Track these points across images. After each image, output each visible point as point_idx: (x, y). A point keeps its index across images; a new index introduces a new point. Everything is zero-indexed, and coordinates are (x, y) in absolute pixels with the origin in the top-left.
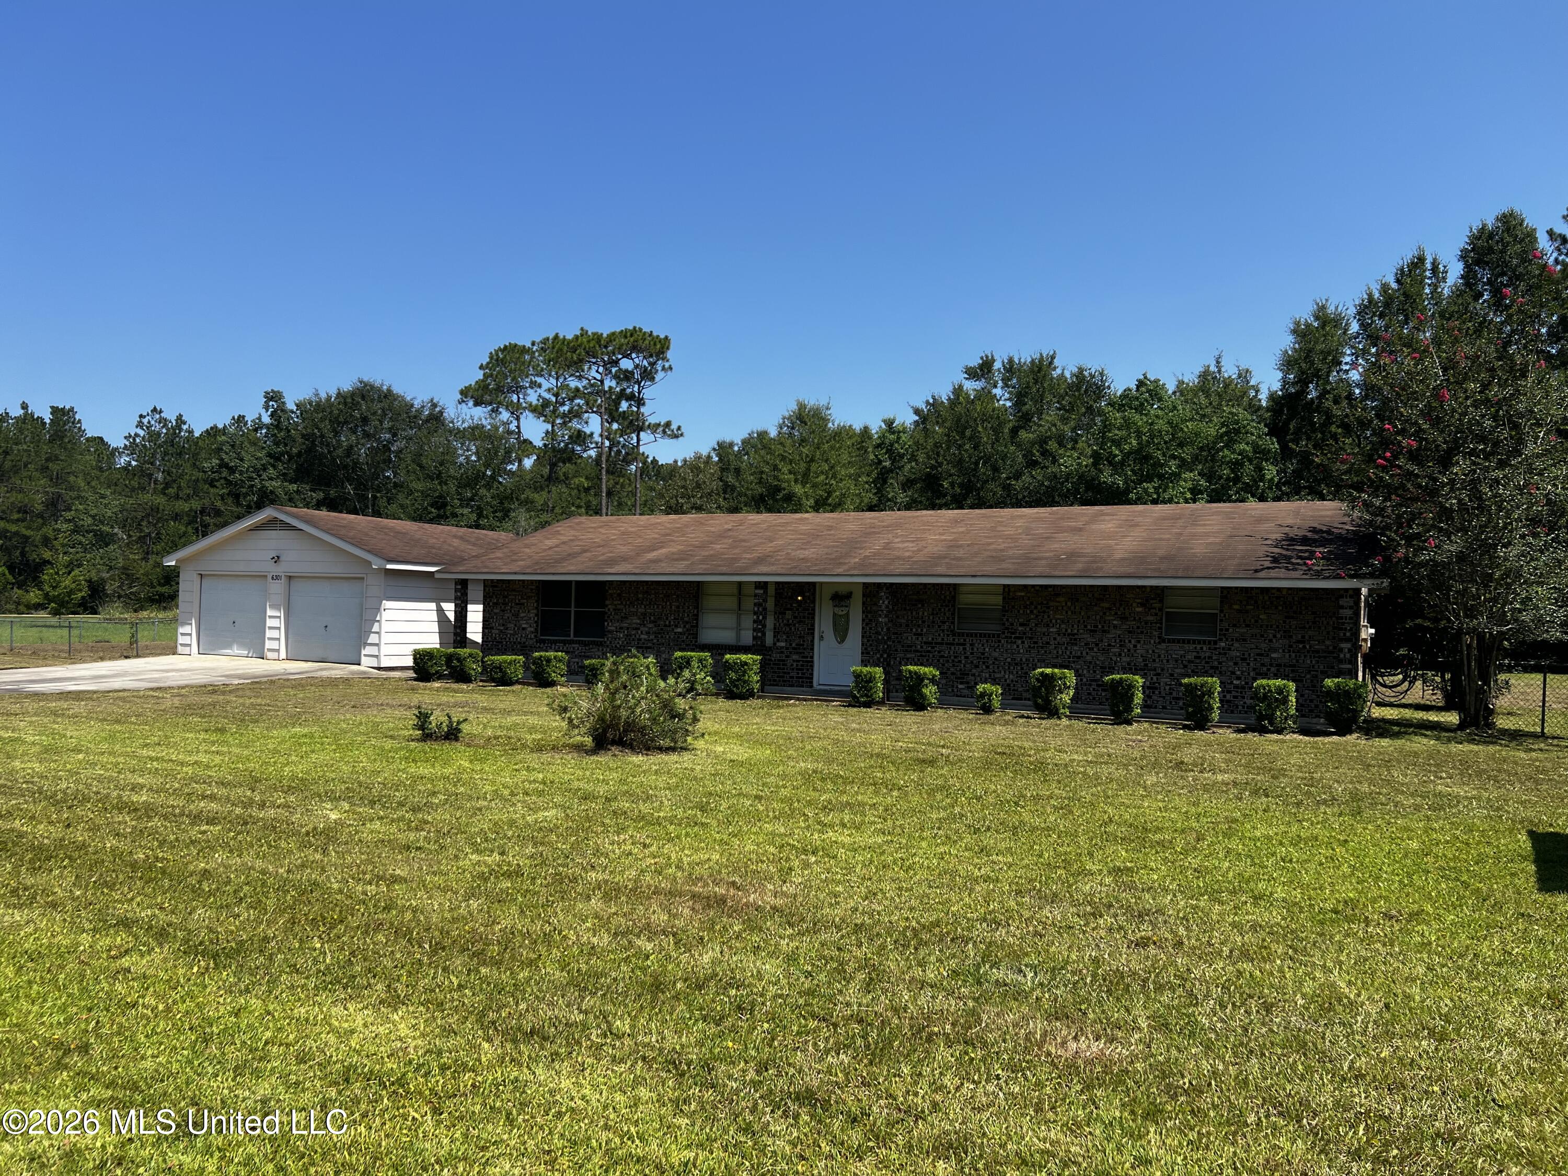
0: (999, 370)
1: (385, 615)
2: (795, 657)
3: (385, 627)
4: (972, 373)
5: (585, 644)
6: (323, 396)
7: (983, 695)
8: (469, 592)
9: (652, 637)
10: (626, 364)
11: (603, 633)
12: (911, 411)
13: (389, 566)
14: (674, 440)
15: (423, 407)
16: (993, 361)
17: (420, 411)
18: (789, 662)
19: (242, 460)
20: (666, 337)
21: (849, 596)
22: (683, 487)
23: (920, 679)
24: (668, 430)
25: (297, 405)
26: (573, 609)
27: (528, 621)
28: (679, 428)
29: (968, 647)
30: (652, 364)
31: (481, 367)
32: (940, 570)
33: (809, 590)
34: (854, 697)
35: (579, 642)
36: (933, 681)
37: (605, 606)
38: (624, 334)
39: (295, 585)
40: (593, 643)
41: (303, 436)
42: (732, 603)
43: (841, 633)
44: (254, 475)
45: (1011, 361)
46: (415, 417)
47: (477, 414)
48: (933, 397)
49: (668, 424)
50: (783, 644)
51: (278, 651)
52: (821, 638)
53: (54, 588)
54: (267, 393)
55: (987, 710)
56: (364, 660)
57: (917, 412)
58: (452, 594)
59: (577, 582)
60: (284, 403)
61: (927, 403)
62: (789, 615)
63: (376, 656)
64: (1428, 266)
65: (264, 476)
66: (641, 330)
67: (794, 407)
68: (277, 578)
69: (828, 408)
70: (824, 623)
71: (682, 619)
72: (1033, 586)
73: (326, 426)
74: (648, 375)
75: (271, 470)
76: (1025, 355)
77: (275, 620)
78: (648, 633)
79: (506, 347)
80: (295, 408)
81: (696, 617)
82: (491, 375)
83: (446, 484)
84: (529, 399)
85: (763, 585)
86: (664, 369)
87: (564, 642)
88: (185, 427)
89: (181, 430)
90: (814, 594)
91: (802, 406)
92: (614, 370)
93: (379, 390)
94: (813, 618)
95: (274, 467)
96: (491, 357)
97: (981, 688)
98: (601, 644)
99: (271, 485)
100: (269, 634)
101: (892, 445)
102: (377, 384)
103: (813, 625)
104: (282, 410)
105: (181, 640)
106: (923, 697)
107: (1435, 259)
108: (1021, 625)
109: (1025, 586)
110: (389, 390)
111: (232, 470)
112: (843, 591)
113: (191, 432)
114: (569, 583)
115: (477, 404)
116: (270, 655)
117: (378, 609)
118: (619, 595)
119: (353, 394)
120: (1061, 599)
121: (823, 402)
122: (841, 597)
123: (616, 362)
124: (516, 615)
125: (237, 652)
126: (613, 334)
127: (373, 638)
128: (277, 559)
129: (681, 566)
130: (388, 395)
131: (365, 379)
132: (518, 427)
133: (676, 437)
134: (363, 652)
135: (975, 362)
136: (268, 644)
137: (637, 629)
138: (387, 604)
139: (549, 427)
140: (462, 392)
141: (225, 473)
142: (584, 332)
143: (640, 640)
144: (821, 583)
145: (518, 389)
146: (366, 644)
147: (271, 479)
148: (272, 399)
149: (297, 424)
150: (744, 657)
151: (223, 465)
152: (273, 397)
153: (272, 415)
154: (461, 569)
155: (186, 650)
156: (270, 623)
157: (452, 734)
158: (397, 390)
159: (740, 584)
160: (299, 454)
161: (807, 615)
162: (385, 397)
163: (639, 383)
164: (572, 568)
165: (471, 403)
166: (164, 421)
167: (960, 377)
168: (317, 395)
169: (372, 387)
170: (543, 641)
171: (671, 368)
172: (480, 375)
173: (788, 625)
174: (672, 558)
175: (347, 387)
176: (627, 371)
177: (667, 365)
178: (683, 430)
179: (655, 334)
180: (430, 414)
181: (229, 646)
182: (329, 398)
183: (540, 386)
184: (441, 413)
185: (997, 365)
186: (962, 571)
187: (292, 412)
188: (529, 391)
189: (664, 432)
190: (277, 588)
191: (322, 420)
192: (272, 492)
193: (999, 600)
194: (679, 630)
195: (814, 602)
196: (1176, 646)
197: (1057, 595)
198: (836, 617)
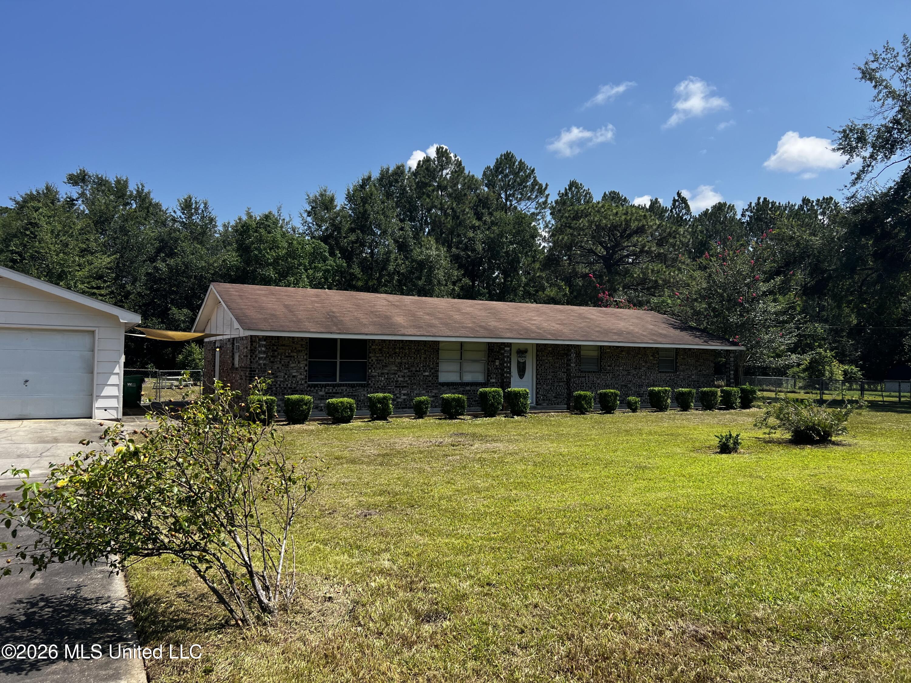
5: (353, 386)
9: (407, 379)
11: (366, 377)
21: (526, 351)
26: (338, 361)
27: (298, 370)
29: (587, 378)
35: (346, 385)
37: (368, 358)
40: (357, 385)
50: (494, 381)
56: (97, 413)
59: (342, 340)
62: (497, 362)
63: (116, 409)
70: (513, 367)
71: (429, 366)
72: (613, 346)
78: (403, 377)
81: (436, 365)
85: (508, 345)
108: (609, 366)
112: (522, 348)
114: (336, 340)
117: (117, 362)
118: (380, 350)
120: (623, 353)
122: (522, 352)
124: (287, 366)
127: (109, 391)
134: (95, 405)
137: (394, 374)
143: (398, 381)
146: (99, 397)
159: (462, 343)
173: (497, 369)
193: (597, 353)
194: (427, 374)
196: (663, 374)
197: (622, 351)
198: (519, 363)
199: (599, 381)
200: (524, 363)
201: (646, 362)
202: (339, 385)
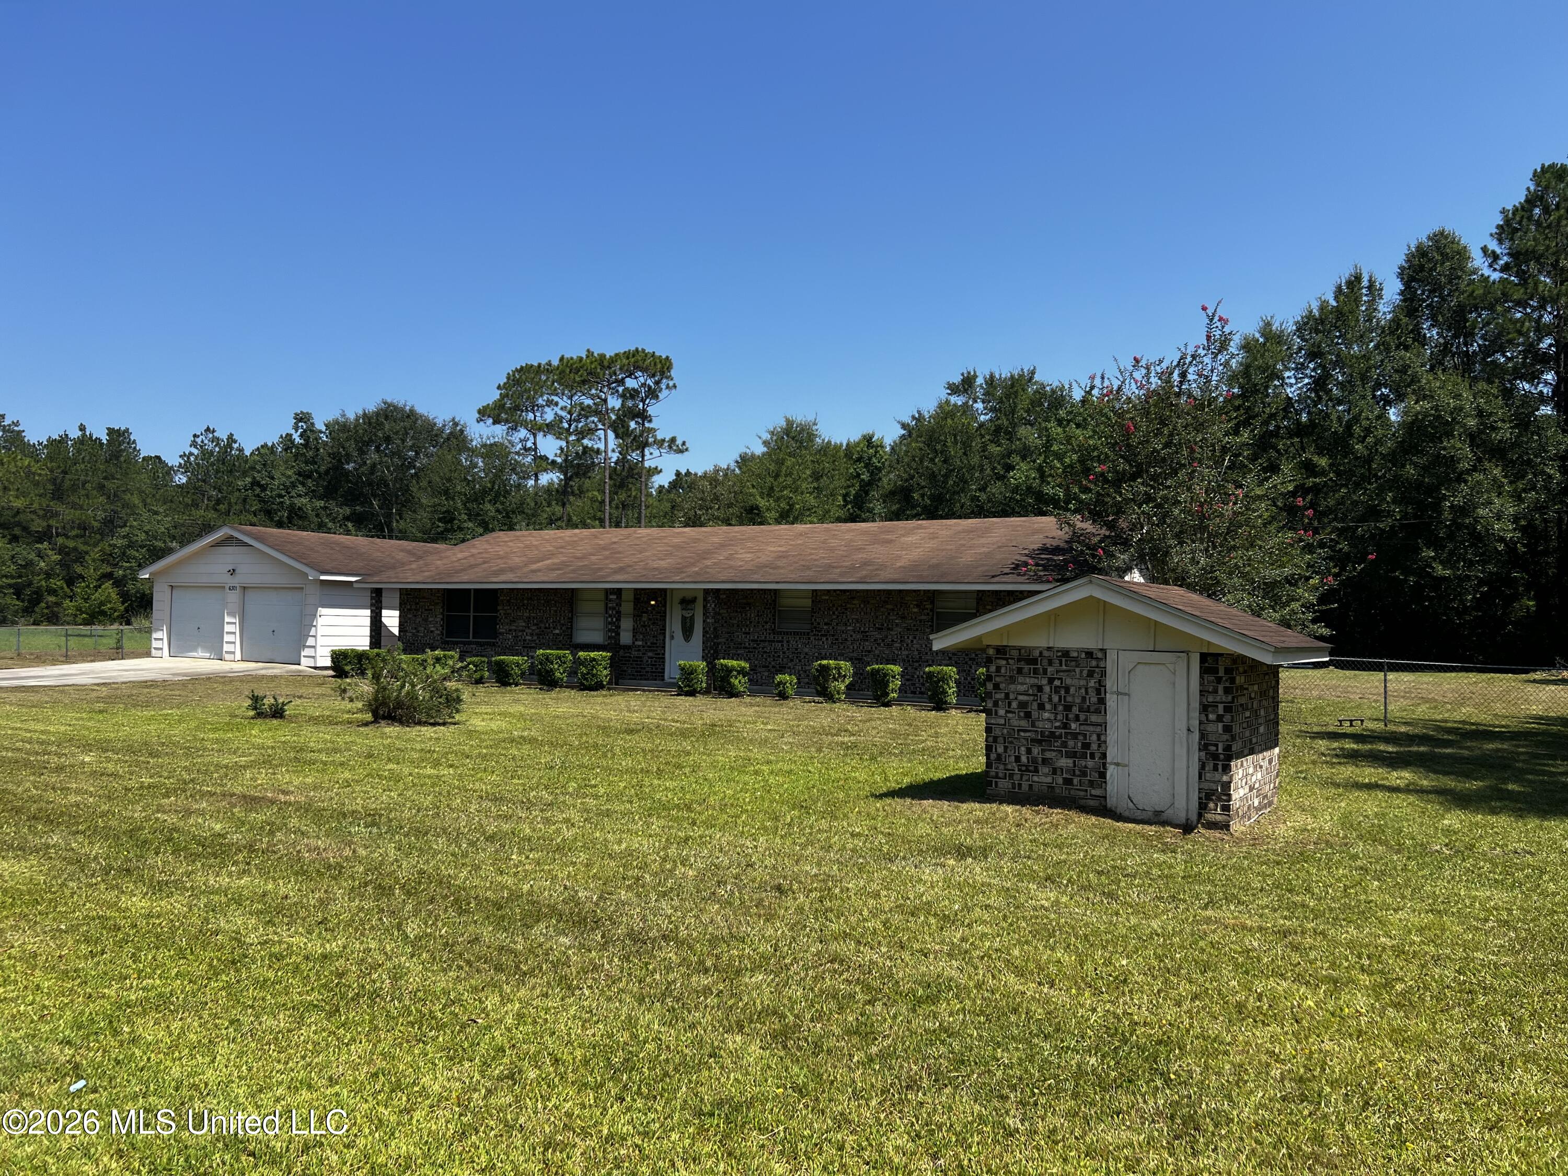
0: (981, 385)
1: (320, 621)
2: (650, 654)
3: (321, 631)
4: (954, 389)
5: (482, 644)
6: (351, 416)
7: (780, 683)
8: (384, 599)
9: (535, 638)
10: (631, 383)
11: (495, 635)
12: (899, 426)
13: (322, 578)
14: (680, 455)
15: (444, 426)
16: (975, 376)
17: (442, 430)
18: (645, 658)
19: (273, 478)
20: (667, 358)
21: (693, 600)
22: (702, 499)
23: (729, 670)
24: (674, 446)
25: (326, 425)
26: (472, 614)
27: (435, 624)
28: (684, 443)
29: (785, 644)
30: (657, 383)
31: (499, 387)
32: (756, 577)
33: (661, 594)
34: (680, 687)
35: (477, 643)
36: (742, 672)
37: (497, 611)
38: (627, 355)
39: (250, 595)
40: (488, 644)
41: (329, 455)
42: (600, 607)
43: (687, 632)
44: (283, 493)
45: (992, 376)
46: (436, 435)
47: (494, 432)
48: (919, 412)
49: (673, 440)
50: (640, 643)
51: (234, 653)
52: (672, 637)
53: (86, 600)
54: (296, 414)
55: (783, 696)
56: (303, 660)
57: (904, 426)
58: (368, 601)
59: (477, 591)
60: (313, 424)
61: (913, 417)
62: (645, 617)
63: (313, 657)
64: (1365, 283)
65: (293, 494)
66: (643, 350)
67: (783, 424)
68: (232, 588)
69: (815, 424)
70: (674, 625)
71: (560, 622)
72: (835, 591)
73: (352, 446)
74: (653, 394)
75: (300, 488)
76: (1005, 370)
77: (231, 627)
78: (532, 635)
79: (522, 368)
80: (324, 429)
81: (571, 620)
82: (507, 396)
83: (453, 499)
84: (545, 416)
85: (619, 591)
86: (668, 387)
87: (464, 643)
88: (235, 446)
89: (232, 449)
90: (665, 600)
91: (790, 423)
92: (621, 389)
93: (402, 410)
94: (665, 620)
95: (303, 484)
96: (508, 378)
97: (779, 678)
98: (494, 644)
99: (299, 502)
100: (227, 638)
101: (870, 459)
102: (401, 405)
103: (664, 626)
104: (312, 431)
105: (155, 644)
106: (732, 686)
107: (1371, 277)
108: (826, 624)
109: (829, 591)
110: (412, 411)
111: (263, 488)
112: (689, 596)
113: (241, 450)
114: (469, 590)
115: (494, 423)
116: (227, 657)
117: (314, 616)
118: (509, 601)
119: (377, 414)
120: (856, 602)
121: (810, 418)
122: (687, 602)
123: (622, 382)
124: (426, 620)
125: (201, 654)
126: (617, 355)
127: (310, 641)
128: (233, 572)
129: (553, 576)
130: (411, 415)
131: (389, 401)
132: (535, 444)
133: (681, 451)
134: (303, 654)
135: (957, 379)
136: (226, 648)
137: (523, 631)
138: (322, 611)
139: (564, 444)
140: (479, 412)
141: (258, 490)
142: (590, 353)
144: (672, 590)
145: (534, 407)
146: (305, 646)
147: (300, 496)
148: (301, 420)
149: (325, 443)
150: (592, 654)
151: (255, 483)
152: (302, 418)
153: (301, 436)
154: (376, 579)
155: (159, 653)
156: (227, 628)
157: (278, 713)
158: (421, 409)
159: (605, 590)
160: (327, 472)
161: (660, 616)
162: (408, 416)
163: (643, 401)
164: (465, 578)
165: (490, 421)
166: (216, 440)
167: (943, 394)
168: (343, 416)
169: (396, 408)
170: (447, 643)
171: (675, 386)
172: (496, 395)
173: (644, 626)
174: (551, 569)
175: (371, 407)
176: (633, 389)
177: (671, 383)
178: (687, 445)
179: (657, 354)
180: (451, 433)
181: (194, 649)
182: (357, 419)
183: (557, 404)
184: (462, 431)
185: (980, 381)
186: (771, 578)
187: (321, 432)
188: (547, 409)
189: (670, 447)
190: (233, 597)
191: (348, 439)
192: (300, 509)
193: (808, 602)
194: (557, 632)
195: (665, 606)
197: (853, 598)
198: (684, 618)
199: (806, 650)
200: (692, 618)
201: (903, 618)
202: (470, 643)
